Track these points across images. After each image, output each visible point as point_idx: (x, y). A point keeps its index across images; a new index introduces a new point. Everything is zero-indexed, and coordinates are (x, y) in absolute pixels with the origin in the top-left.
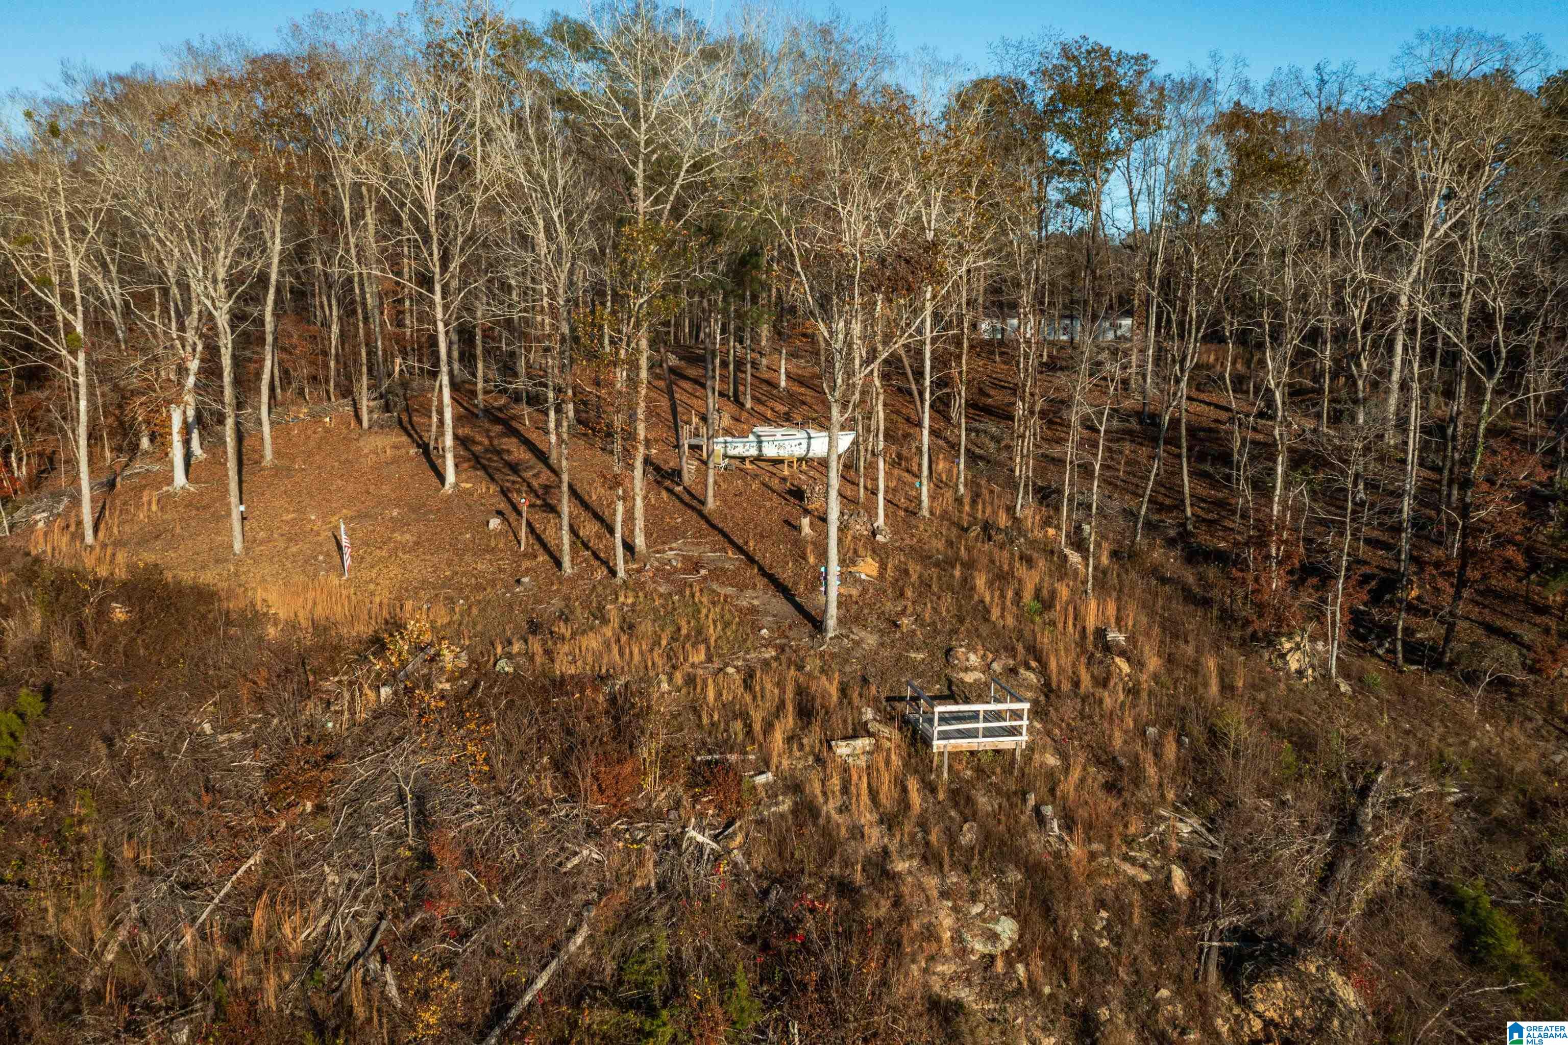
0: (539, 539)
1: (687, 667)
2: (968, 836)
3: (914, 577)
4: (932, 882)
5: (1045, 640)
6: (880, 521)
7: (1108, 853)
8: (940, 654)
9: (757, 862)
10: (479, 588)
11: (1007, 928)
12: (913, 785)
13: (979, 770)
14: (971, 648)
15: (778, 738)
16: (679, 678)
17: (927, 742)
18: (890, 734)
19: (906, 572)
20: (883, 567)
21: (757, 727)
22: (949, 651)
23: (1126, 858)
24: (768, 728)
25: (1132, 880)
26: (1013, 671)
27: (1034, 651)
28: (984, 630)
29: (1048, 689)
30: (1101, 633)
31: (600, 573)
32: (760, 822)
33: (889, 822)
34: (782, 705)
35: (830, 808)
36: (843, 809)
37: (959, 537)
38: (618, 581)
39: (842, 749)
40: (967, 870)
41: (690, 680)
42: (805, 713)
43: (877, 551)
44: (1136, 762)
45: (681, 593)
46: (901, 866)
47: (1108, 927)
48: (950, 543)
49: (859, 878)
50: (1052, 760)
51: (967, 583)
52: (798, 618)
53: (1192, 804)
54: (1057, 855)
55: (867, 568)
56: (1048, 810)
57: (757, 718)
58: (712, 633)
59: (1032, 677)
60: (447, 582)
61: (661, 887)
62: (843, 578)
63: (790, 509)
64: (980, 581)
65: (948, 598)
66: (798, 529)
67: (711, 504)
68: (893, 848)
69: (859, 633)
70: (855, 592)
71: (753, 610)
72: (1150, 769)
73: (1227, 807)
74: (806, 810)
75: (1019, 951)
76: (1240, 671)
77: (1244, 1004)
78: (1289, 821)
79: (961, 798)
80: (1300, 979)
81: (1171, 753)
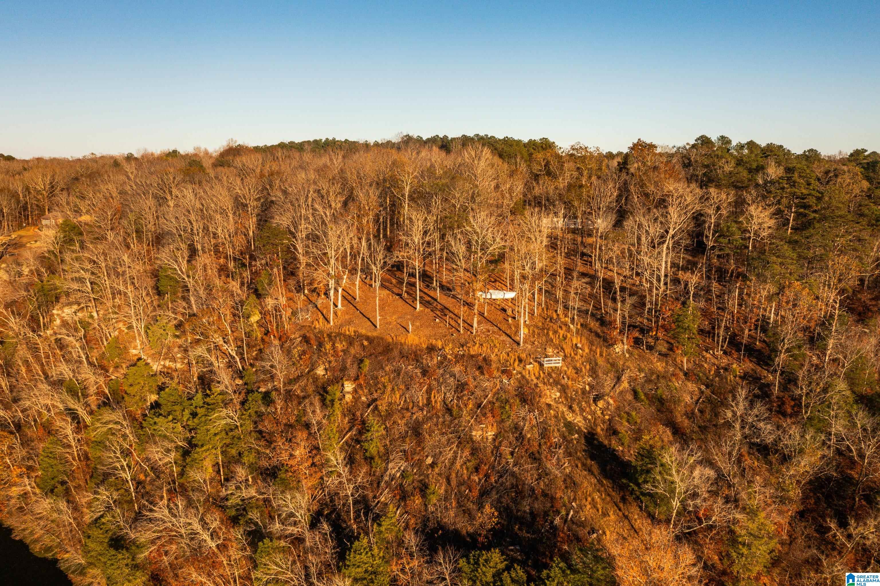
1: (495, 352)
2: (551, 380)
3: (536, 332)
4: (546, 388)
5: (564, 346)
6: (527, 319)
7: (575, 383)
9: (516, 385)
10: (444, 336)
11: (558, 394)
12: (541, 373)
13: (553, 370)
14: (550, 348)
15: (516, 365)
16: (494, 354)
17: (543, 365)
18: (536, 364)
19: (534, 331)
20: (529, 330)
21: (511, 363)
22: (545, 349)
23: (578, 384)
24: (514, 363)
25: (579, 388)
26: (558, 352)
27: (562, 348)
28: (552, 344)
29: (565, 356)
30: (576, 345)
31: (469, 333)
32: (515, 379)
33: (537, 378)
34: (515, 359)
35: (527, 376)
36: (529, 376)
37: (545, 321)
38: (473, 334)
39: (528, 367)
40: (551, 386)
41: (497, 355)
42: (520, 361)
43: (527, 326)
44: (581, 369)
45: (488, 337)
46: (540, 385)
47: (575, 394)
48: (543, 323)
49: (533, 386)
50: (566, 368)
51: (548, 333)
52: (514, 342)
53: (591, 376)
54: (566, 383)
55: (526, 331)
56: (565, 376)
58: (498, 345)
59: (562, 353)
60: (435, 335)
61: (501, 388)
63: (504, 315)
64: (551, 333)
65: (544, 337)
66: (508, 321)
68: (538, 382)
69: (527, 345)
70: (524, 336)
71: (504, 340)
72: (584, 370)
73: (597, 376)
74: (523, 377)
75: (560, 397)
76: (605, 352)
77: (597, 405)
78: (608, 378)
79: (549, 374)
80: (605, 400)
81: (588, 367)
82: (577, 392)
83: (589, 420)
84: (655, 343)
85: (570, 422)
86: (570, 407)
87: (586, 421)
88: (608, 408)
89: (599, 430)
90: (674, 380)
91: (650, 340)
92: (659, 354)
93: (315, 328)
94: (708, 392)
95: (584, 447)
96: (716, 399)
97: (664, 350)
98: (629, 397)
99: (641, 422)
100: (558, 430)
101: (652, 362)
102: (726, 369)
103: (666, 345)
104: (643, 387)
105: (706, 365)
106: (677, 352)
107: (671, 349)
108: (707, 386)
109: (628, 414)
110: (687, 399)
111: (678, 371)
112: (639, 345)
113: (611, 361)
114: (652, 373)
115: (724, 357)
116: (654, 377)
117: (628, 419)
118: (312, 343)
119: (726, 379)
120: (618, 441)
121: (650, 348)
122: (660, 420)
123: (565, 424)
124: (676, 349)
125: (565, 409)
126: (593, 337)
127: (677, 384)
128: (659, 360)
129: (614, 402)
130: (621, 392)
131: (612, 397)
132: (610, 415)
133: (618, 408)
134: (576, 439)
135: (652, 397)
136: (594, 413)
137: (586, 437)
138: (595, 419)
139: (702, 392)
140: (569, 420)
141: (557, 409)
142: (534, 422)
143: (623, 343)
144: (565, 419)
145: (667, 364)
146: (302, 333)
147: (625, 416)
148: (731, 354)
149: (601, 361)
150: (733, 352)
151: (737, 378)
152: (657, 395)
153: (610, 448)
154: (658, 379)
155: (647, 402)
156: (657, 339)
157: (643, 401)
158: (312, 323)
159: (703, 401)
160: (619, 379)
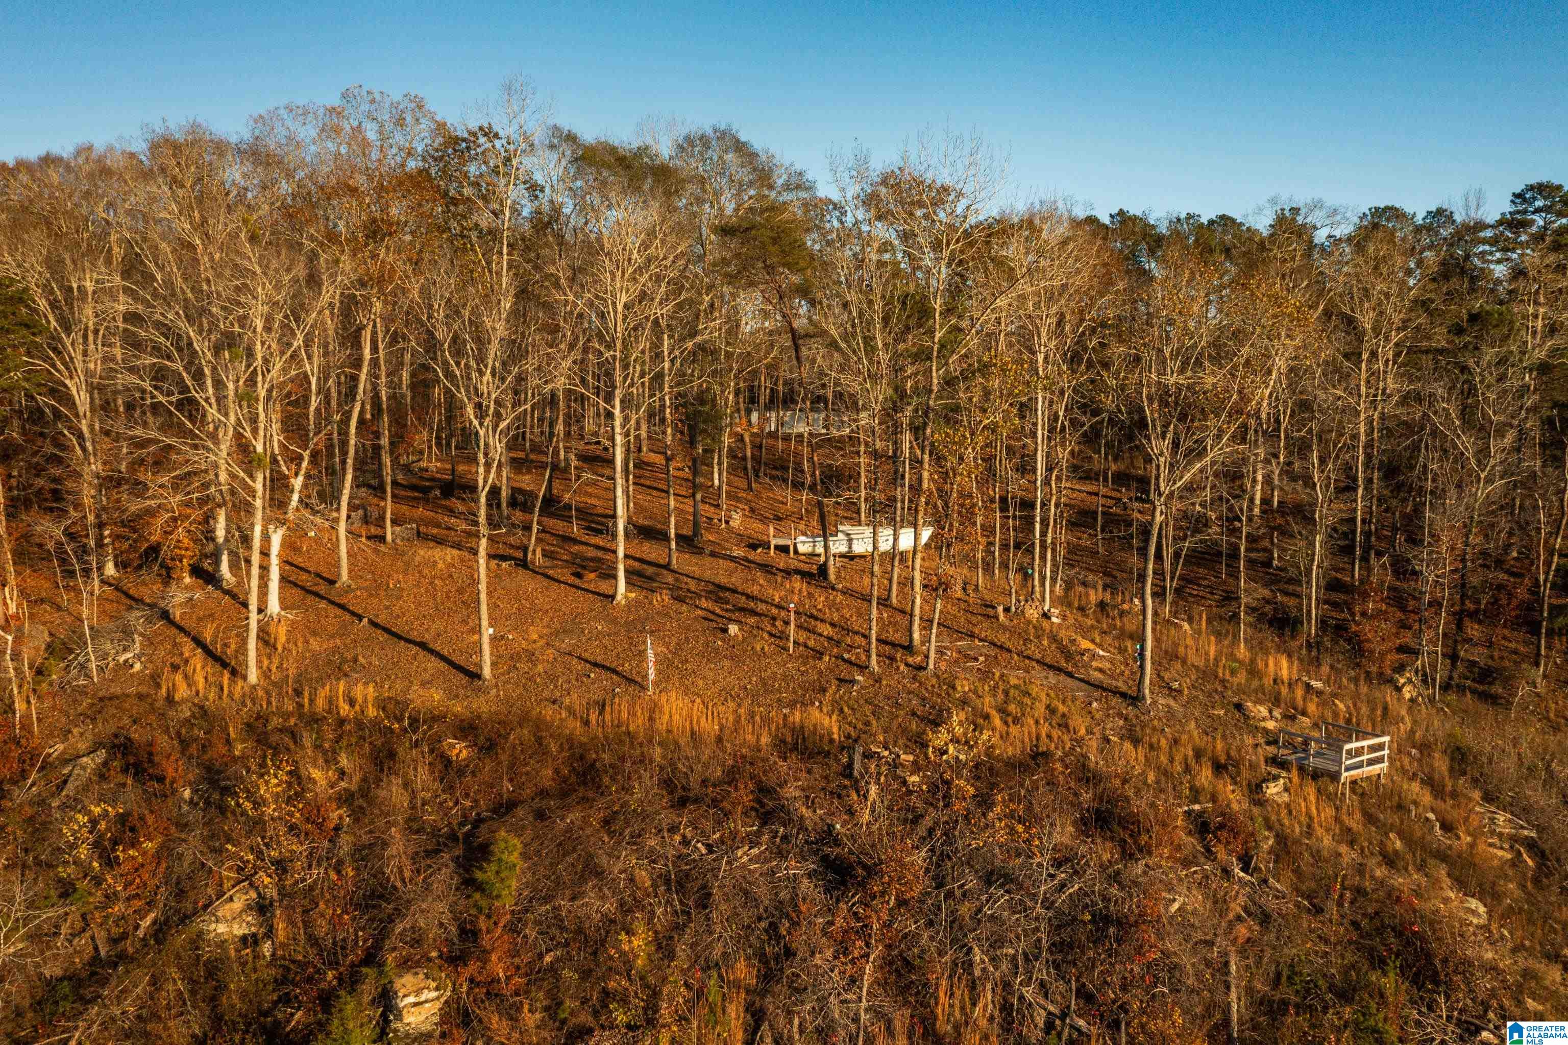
2: (1397, 843)
6: (1048, 605)
7: (1477, 843)
8: (1233, 710)
18: (1288, 774)
22: (1238, 706)
23: (1489, 845)
30: (1303, 682)
38: (930, 672)
55: (1089, 645)
56: (1432, 816)
58: (1062, 709)
66: (991, 616)
70: (1109, 666)
93: (170, 700)
118: (170, 773)
146: (106, 728)
158: (155, 680)
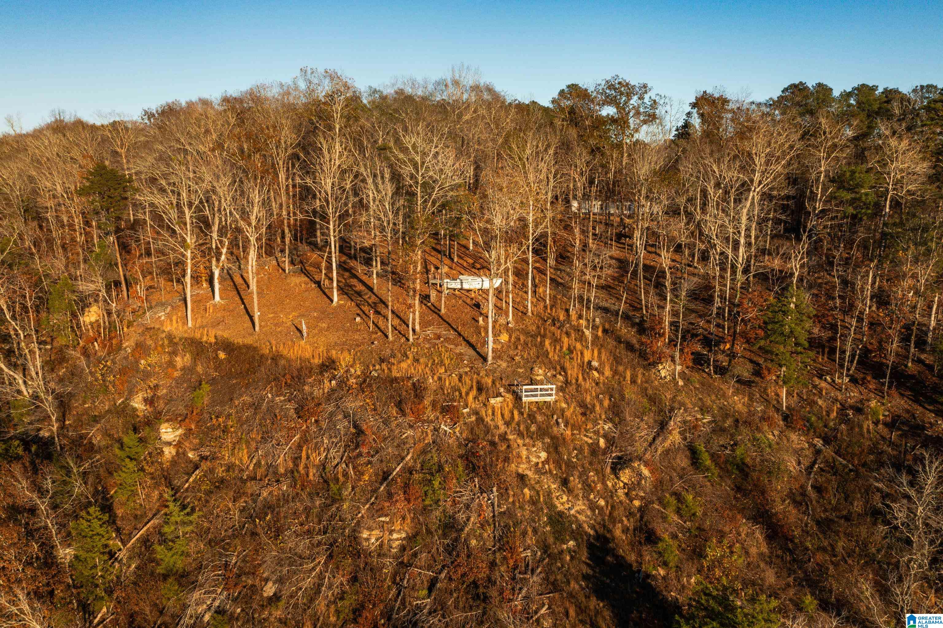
0: (377, 326)
1: (438, 374)
2: (533, 428)
3: (522, 341)
4: (520, 442)
5: (567, 365)
6: (510, 318)
7: (579, 434)
8: (529, 370)
9: (464, 435)
10: (358, 345)
11: (544, 455)
12: (516, 413)
13: (538, 408)
14: (540, 368)
15: (471, 398)
16: (436, 378)
17: (521, 399)
18: (509, 397)
19: (519, 339)
20: (510, 337)
21: (464, 394)
22: (532, 369)
23: (585, 436)
24: (467, 394)
25: (586, 442)
26: (555, 376)
27: (563, 369)
28: (546, 361)
29: (567, 383)
30: (589, 362)
31: (403, 340)
32: (465, 424)
33: (507, 424)
34: (472, 387)
35: (488, 419)
36: (493, 420)
37: (542, 324)
38: (410, 343)
39: (492, 401)
40: (532, 438)
41: (440, 379)
42: (480, 389)
43: (510, 331)
44: (594, 406)
45: (434, 348)
46: (511, 437)
47: (577, 456)
48: (538, 327)
49: (497, 439)
50: (564, 405)
51: (542, 344)
52: (478, 357)
53: (611, 420)
54: (562, 434)
55: (504, 338)
56: (560, 420)
57: (464, 391)
58: (447, 362)
59: (561, 378)
60: (344, 344)
61: (434, 442)
62: (494, 342)
63: (475, 313)
64: (547, 342)
65: (534, 349)
66: (477, 321)
67: (443, 311)
68: (508, 432)
69: (500, 362)
70: (499, 347)
71: (461, 354)
72: (598, 408)
73: (622, 421)
74: (480, 420)
75: (547, 461)
76: (640, 376)
77: (618, 478)
78: (643, 425)
79: (532, 417)
80: (633, 469)
81: (606, 403)
82: (581, 450)
83: (601, 509)
84: (730, 361)
85: (561, 514)
86: (565, 482)
87: (593, 510)
88: (639, 483)
89: (618, 532)
90: (766, 428)
91: (720, 357)
92: (738, 381)
94: (828, 452)
95: (585, 569)
96: (845, 466)
97: (746, 376)
98: (682, 461)
99: (705, 514)
100: (535, 531)
101: (724, 396)
102: (859, 410)
103: (749, 366)
104: (708, 442)
105: (820, 402)
106: (768, 378)
107: (758, 373)
108: (827, 441)
109: (678, 496)
110: (791, 464)
111: (771, 412)
112: (702, 365)
113: (650, 392)
114: (726, 416)
115: (851, 386)
116: (728, 423)
117: (679, 509)
119: (861, 427)
120: (655, 556)
121: (721, 371)
122: (742, 511)
123: (550, 518)
124: (766, 372)
125: (553, 486)
126: (621, 350)
127: (771, 437)
128: (737, 392)
129: (652, 472)
130: (667, 452)
131: (646, 464)
132: (642, 498)
133: (659, 484)
134: (569, 550)
135: (726, 462)
136: (610, 494)
137: (591, 547)
138: (613, 507)
139: (818, 452)
140: (560, 508)
141: (537, 487)
142: (488, 514)
143: (673, 360)
144: (552, 506)
145: (751, 399)
147: (673, 501)
148: (864, 382)
149: (630, 393)
150: (869, 378)
151: (880, 426)
152: (734, 458)
153: (639, 571)
154: (737, 426)
155: (716, 471)
156: (732, 355)
157: (708, 469)
158: (164, 323)
159: (822, 469)
160: (663, 426)
